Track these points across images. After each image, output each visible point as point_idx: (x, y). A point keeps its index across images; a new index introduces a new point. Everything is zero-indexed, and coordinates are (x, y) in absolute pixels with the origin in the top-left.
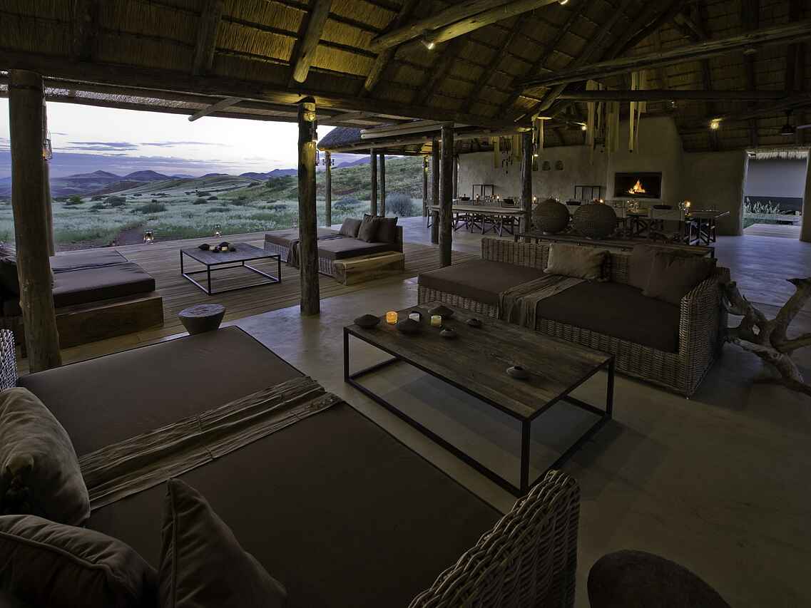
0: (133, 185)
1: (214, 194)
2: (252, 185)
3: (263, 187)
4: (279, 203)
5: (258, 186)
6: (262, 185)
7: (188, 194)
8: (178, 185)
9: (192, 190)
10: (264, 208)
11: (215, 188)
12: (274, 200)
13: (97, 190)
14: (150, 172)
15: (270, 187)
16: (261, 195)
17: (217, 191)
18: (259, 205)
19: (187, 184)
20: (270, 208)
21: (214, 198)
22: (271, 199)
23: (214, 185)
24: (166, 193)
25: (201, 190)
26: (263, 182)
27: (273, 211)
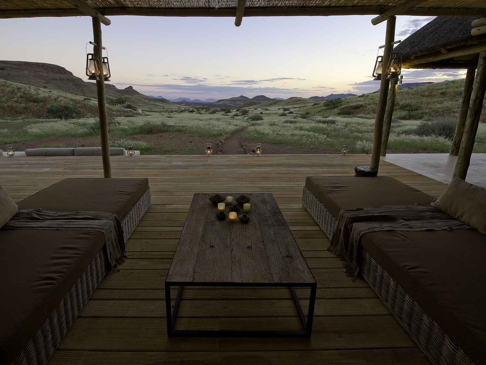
0: (255, 104)
1: (292, 110)
2: (315, 104)
3: (322, 106)
4: (331, 118)
5: (319, 105)
6: (320, 105)
7: (279, 109)
8: (275, 104)
9: (281, 107)
10: (320, 121)
11: (294, 106)
12: (328, 116)
13: (240, 106)
14: (263, 96)
15: (326, 106)
16: (320, 112)
17: (295, 108)
18: (317, 119)
19: (279, 103)
20: (324, 122)
21: (291, 113)
22: (326, 115)
23: (294, 104)
24: (268, 108)
25: (286, 107)
26: (322, 103)
27: (325, 125)
